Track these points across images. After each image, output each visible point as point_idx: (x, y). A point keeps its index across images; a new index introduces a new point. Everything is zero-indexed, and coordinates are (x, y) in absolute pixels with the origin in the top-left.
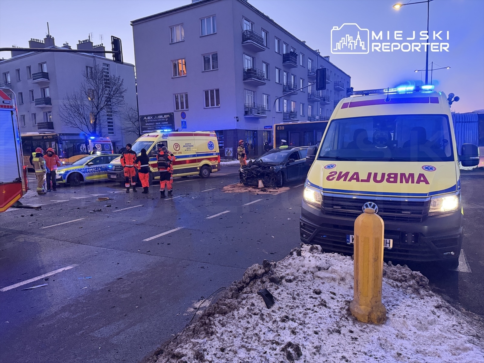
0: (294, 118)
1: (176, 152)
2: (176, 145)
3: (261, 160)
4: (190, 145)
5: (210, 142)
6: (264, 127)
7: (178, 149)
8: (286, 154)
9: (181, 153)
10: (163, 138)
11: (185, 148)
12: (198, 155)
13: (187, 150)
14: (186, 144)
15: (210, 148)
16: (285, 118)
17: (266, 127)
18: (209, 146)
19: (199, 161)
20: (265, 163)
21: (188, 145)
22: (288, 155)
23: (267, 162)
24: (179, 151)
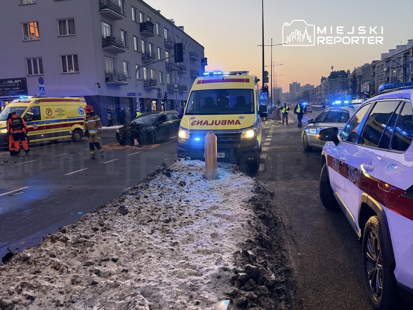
0: (154, 86)
1: (49, 116)
2: (48, 110)
3: (134, 122)
4: (61, 110)
5: (81, 107)
6: (128, 94)
7: (50, 114)
8: (156, 117)
9: (53, 117)
10: (36, 104)
11: (57, 113)
12: (70, 120)
13: (59, 115)
14: (57, 109)
15: (81, 113)
16: (146, 85)
17: (129, 93)
18: (80, 111)
19: (71, 125)
20: (138, 124)
21: (59, 110)
22: (157, 118)
23: (140, 124)
24: (51, 116)
